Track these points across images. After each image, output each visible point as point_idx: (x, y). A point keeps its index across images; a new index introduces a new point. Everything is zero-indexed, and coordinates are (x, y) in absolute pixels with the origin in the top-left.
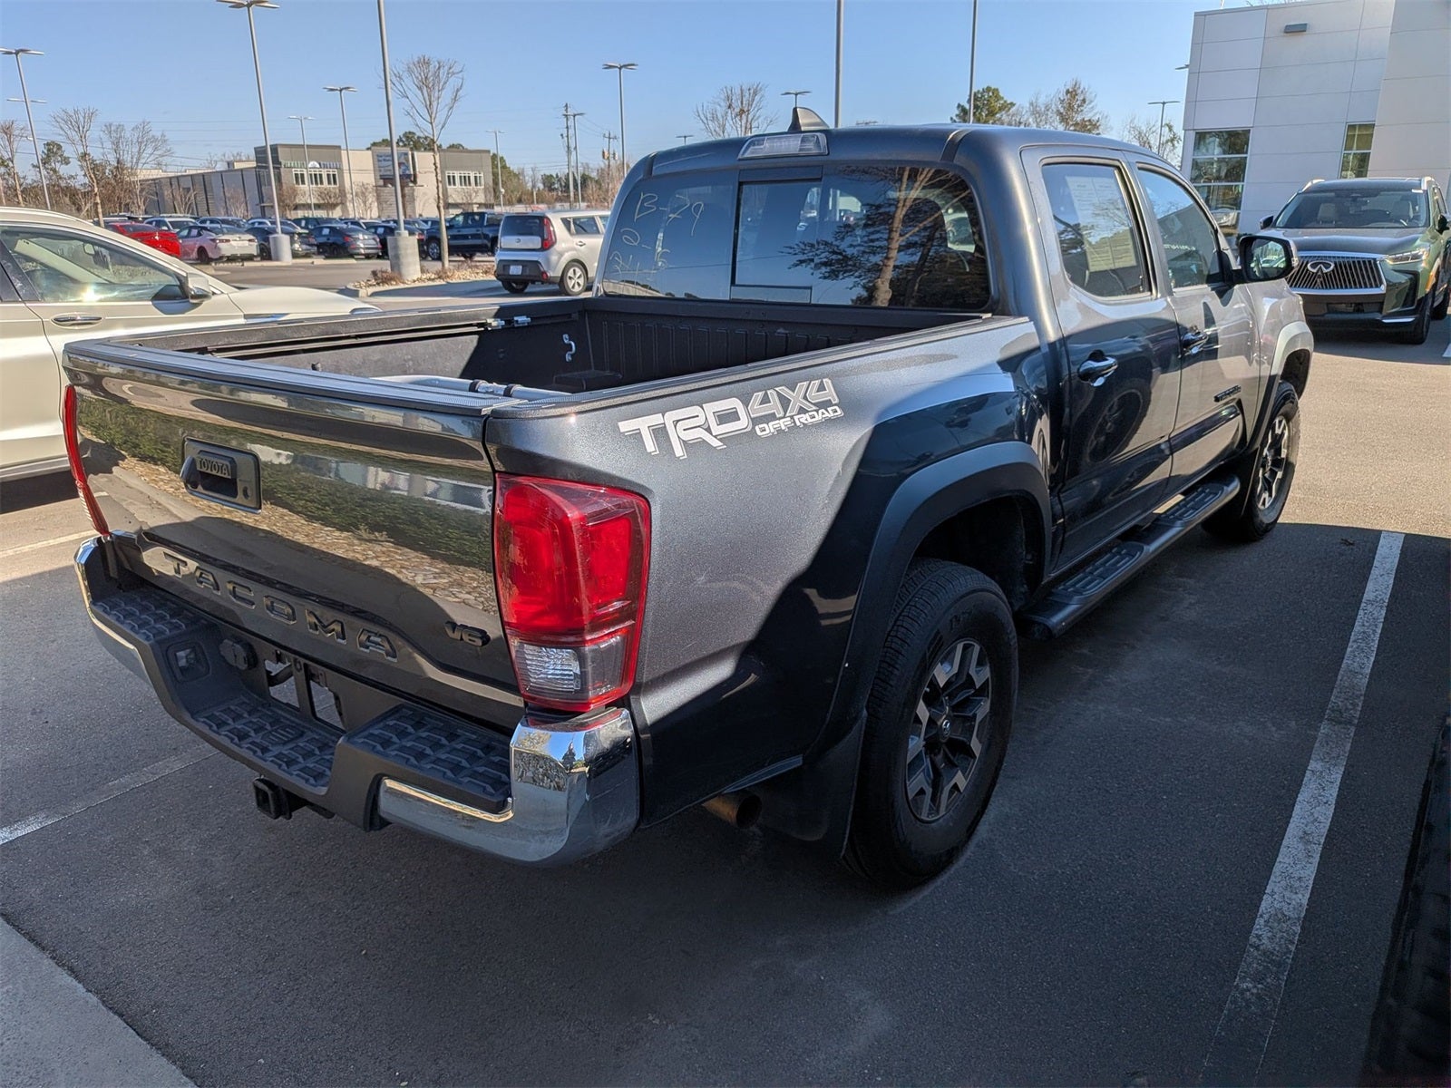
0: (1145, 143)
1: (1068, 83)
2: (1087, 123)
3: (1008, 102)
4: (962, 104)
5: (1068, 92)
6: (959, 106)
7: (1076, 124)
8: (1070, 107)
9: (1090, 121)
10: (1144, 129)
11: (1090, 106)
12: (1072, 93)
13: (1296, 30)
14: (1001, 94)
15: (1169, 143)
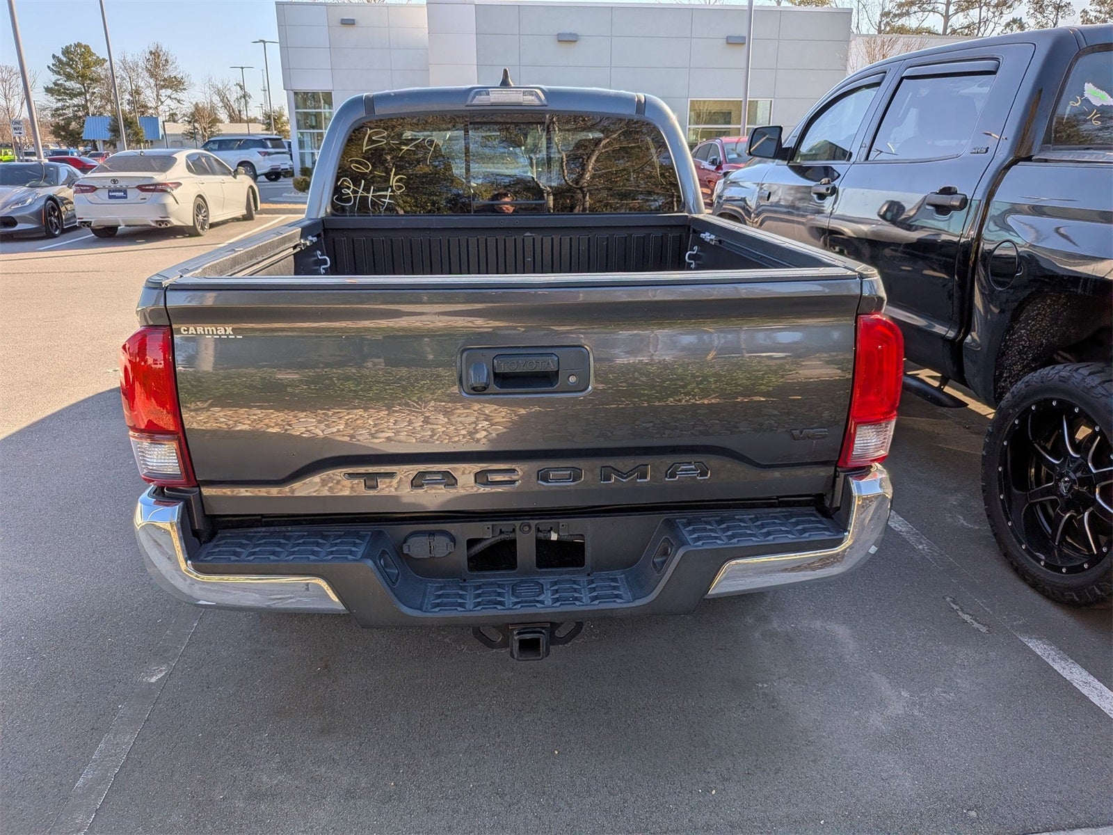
0: (223, 97)
1: (151, 45)
2: (174, 80)
3: (101, 58)
4: (57, 55)
5: (151, 53)
6: (54, 56)
7: (165, 80)
8: (157, 66)
9: (175, 77)
10: (220, 86)
11: (174, 66)
12: (155, 54)
13: (348, 23)
14: (93, 50)
15: (243, 99)
